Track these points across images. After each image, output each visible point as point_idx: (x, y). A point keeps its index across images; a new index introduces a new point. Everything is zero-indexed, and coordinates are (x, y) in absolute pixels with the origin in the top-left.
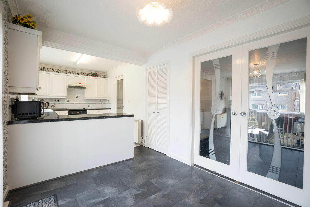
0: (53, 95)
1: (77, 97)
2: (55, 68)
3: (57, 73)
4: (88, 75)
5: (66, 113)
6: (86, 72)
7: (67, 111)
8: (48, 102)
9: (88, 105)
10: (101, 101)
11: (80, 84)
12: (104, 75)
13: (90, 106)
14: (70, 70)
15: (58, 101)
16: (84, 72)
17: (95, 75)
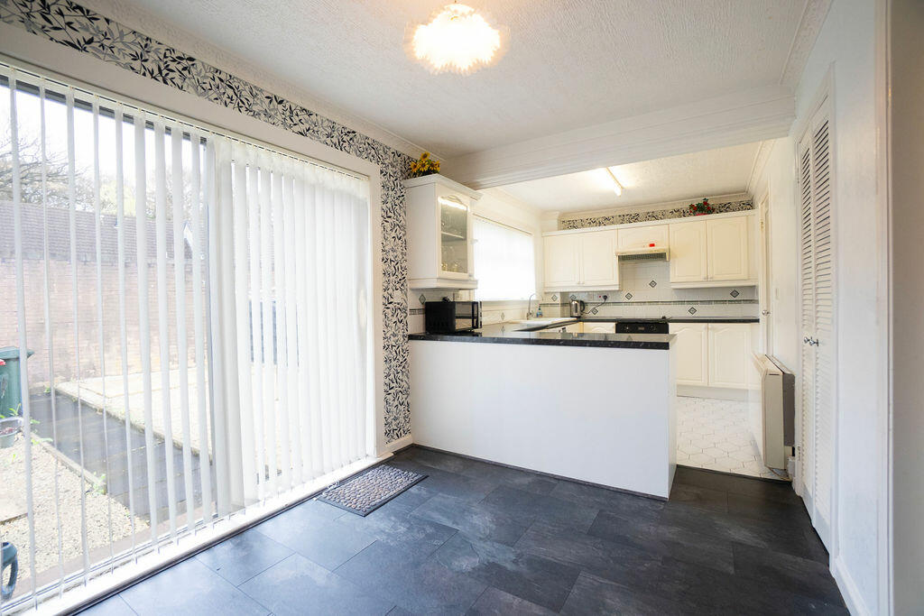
0: (589, 283)
1: (653, 284)
2: (596, 217)
3: (602, 228)
4: (681, 213)
5: (610, 329)
6: (676, 207)
7: (614, 324)
8: (582, 302)
9: (689, 307)
10: (735, 292)
11: (652, 245)
12: (745, 199)
13: (693, 311)
14: (633, 212)
15: (605, 297)
16: (670, 208)
17: (703, 208)
